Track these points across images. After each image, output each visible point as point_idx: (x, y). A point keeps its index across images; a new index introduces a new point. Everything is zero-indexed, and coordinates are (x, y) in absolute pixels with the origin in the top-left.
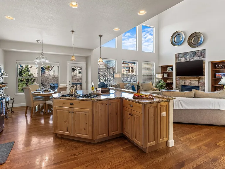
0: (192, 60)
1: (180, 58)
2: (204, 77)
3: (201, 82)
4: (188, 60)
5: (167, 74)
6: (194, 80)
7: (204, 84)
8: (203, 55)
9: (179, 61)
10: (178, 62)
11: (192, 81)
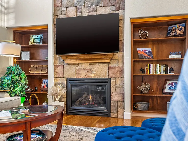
0: (95, 13)
1: (64, 9)
2: (120, 54)
3: (115, 67)
4: (85, 14)
5: (28, 53)
6: (98, 63)
7: (122, 71)
8: (118, 3)
9: (62, 17)
10: (59, 17)
11: (94, 65)
